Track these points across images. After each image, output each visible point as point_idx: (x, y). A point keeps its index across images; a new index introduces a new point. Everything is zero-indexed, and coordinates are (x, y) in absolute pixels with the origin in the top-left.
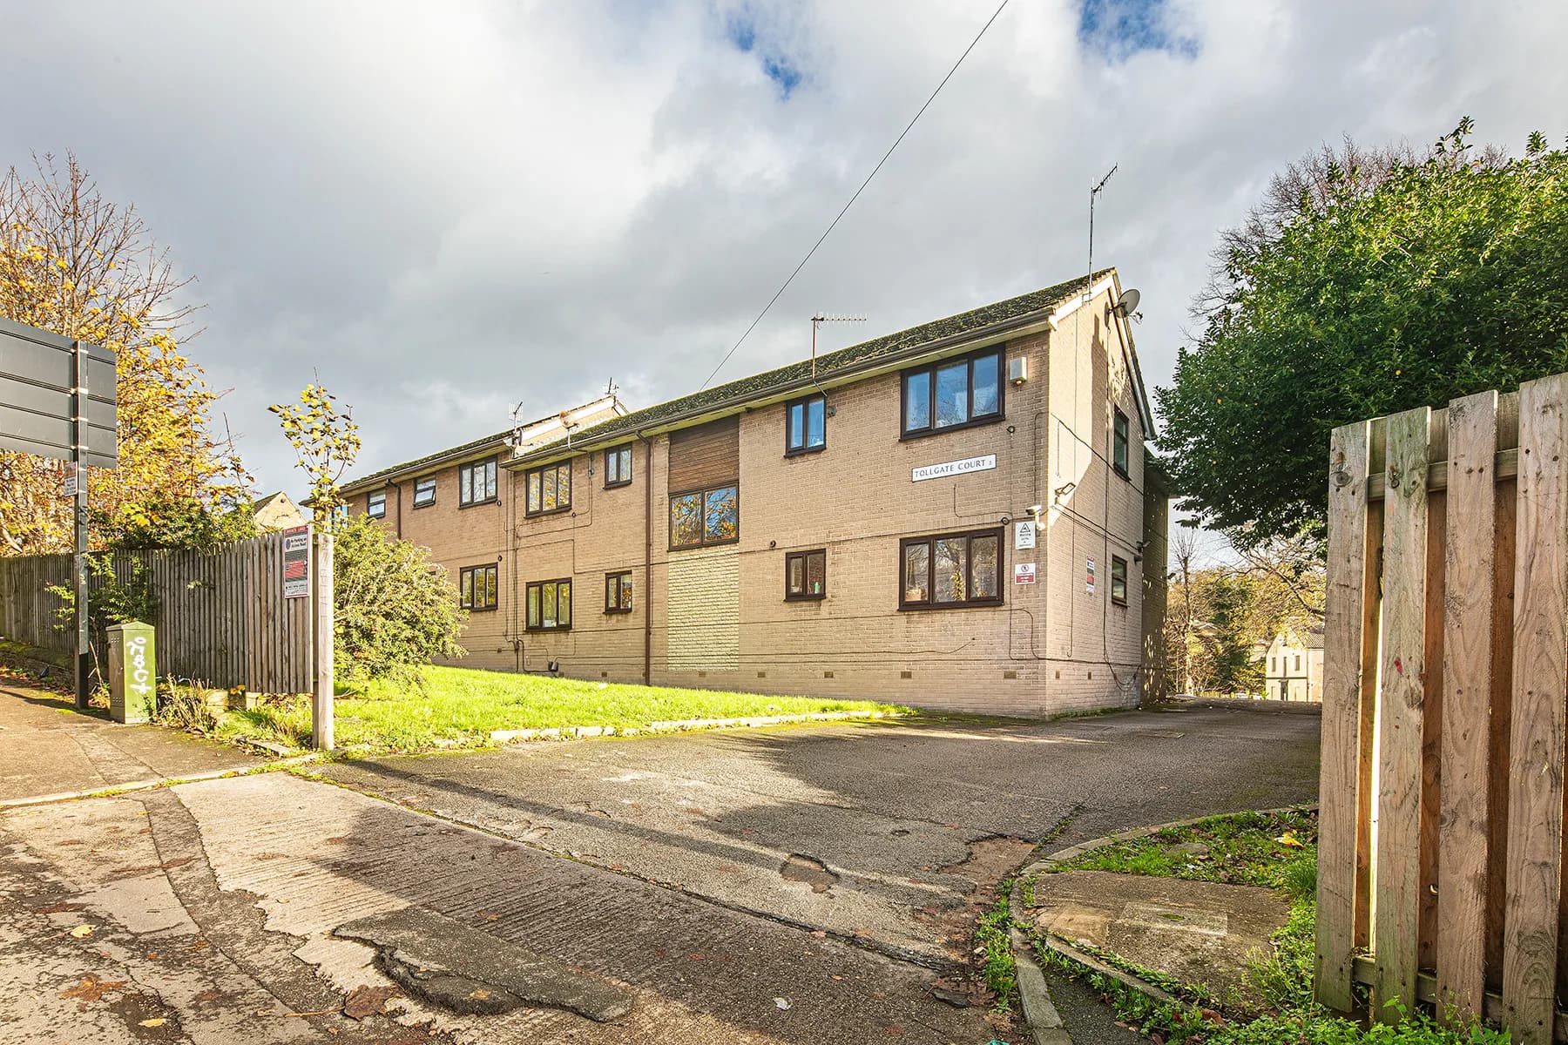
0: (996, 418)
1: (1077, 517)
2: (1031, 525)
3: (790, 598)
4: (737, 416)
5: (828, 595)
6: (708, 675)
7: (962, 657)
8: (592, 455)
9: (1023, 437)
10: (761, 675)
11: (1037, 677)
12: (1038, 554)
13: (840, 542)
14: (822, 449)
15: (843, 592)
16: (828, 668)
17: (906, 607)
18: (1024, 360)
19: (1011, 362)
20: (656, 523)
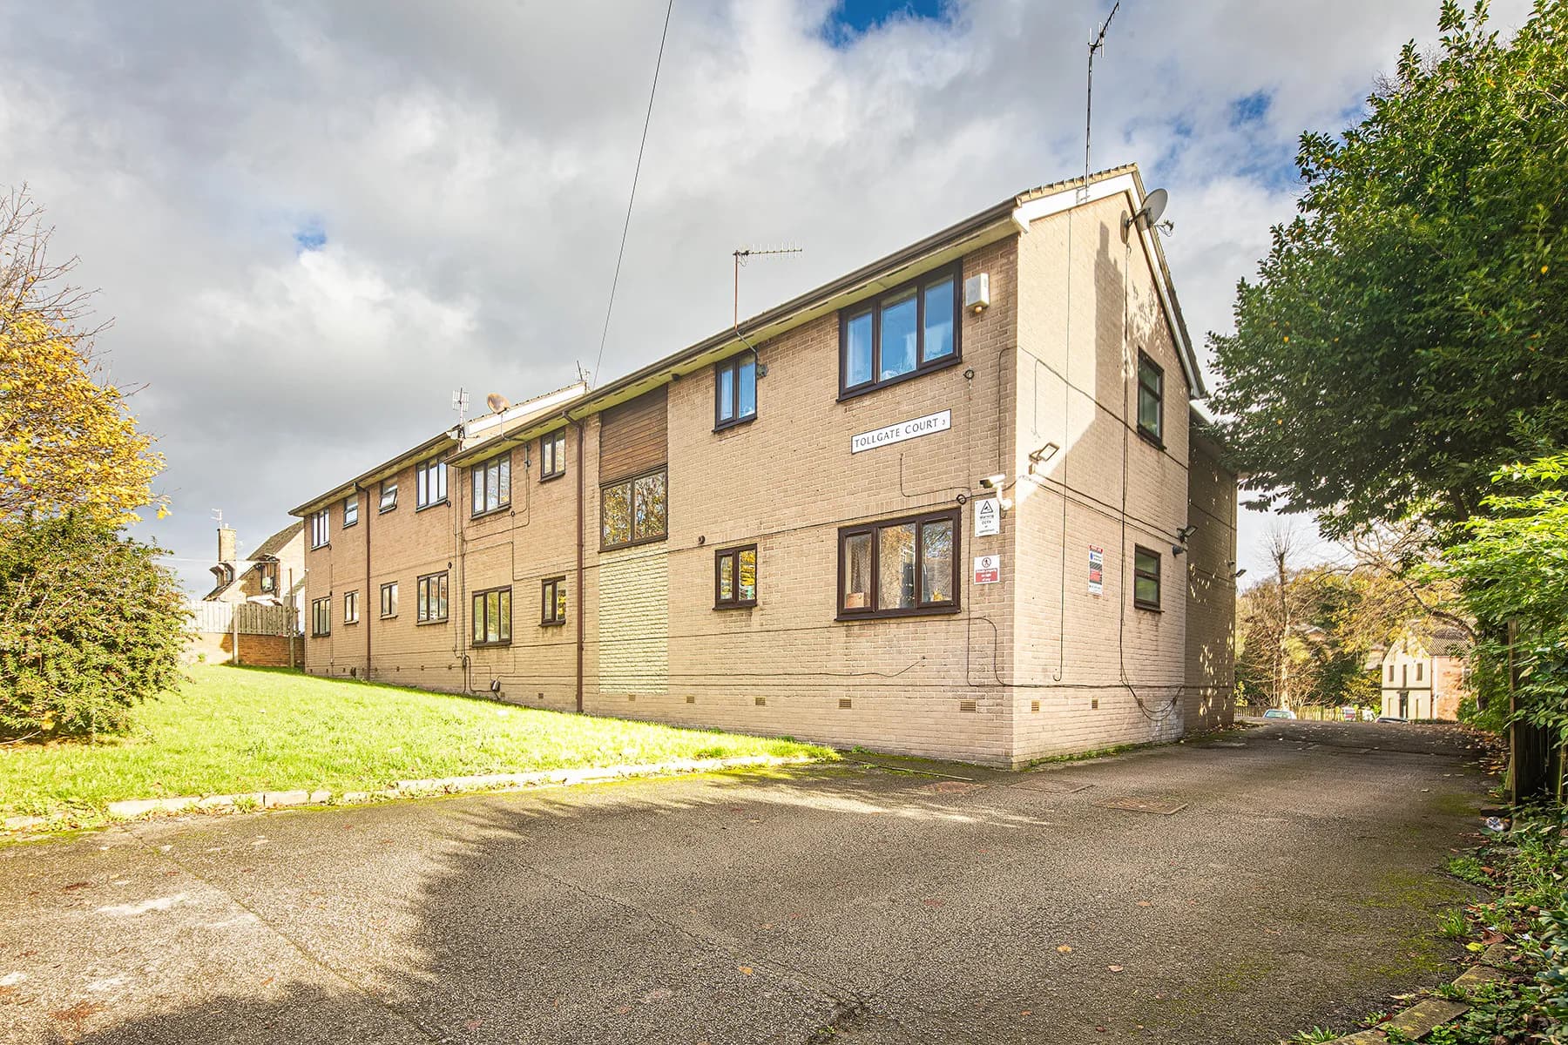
0: (950, 362)
1: (1069, 493)
2: (993, 503)
3: (721, 606)
4: (665, 387)
5: (760, 602)
6: (637, 699)
7: (909, 681)
8: (528, 445)
9: (984, 384)
10: (690, 700)
11: (1002, 711)
12: (1003, 542)
13: (771, 535)
14: (753, 418)
15: (775, 598)
16: (761, 692)
17: (846, 616)
18: (984, 277)
19: (968, 284)
20: (587, 520)
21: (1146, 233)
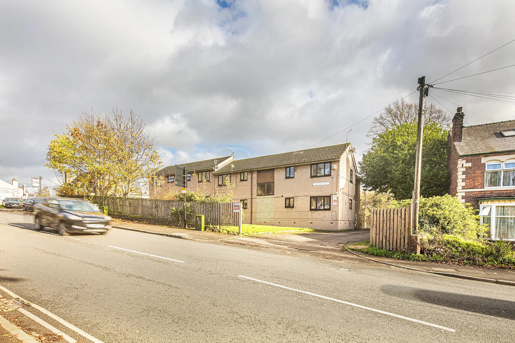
0: (330, 175)
1: (344, 193)
2: (336, 196)
3: (286, 207)
4: (274, 169)
5: (295, 207)
6: (266, 222)
7: (323, 220)
8: (237, 173)
9: (335, 179)
10: (279, 222)
11: (337, 224)
12: (337, 201)
13: (297, 196)
14: (293, 177)
15: (298, 206)
16: (294, 221)
17: (311, 210)
18: (335, 165)
19: (332, 165)
20: (253, 190)
21: (352, 153)
